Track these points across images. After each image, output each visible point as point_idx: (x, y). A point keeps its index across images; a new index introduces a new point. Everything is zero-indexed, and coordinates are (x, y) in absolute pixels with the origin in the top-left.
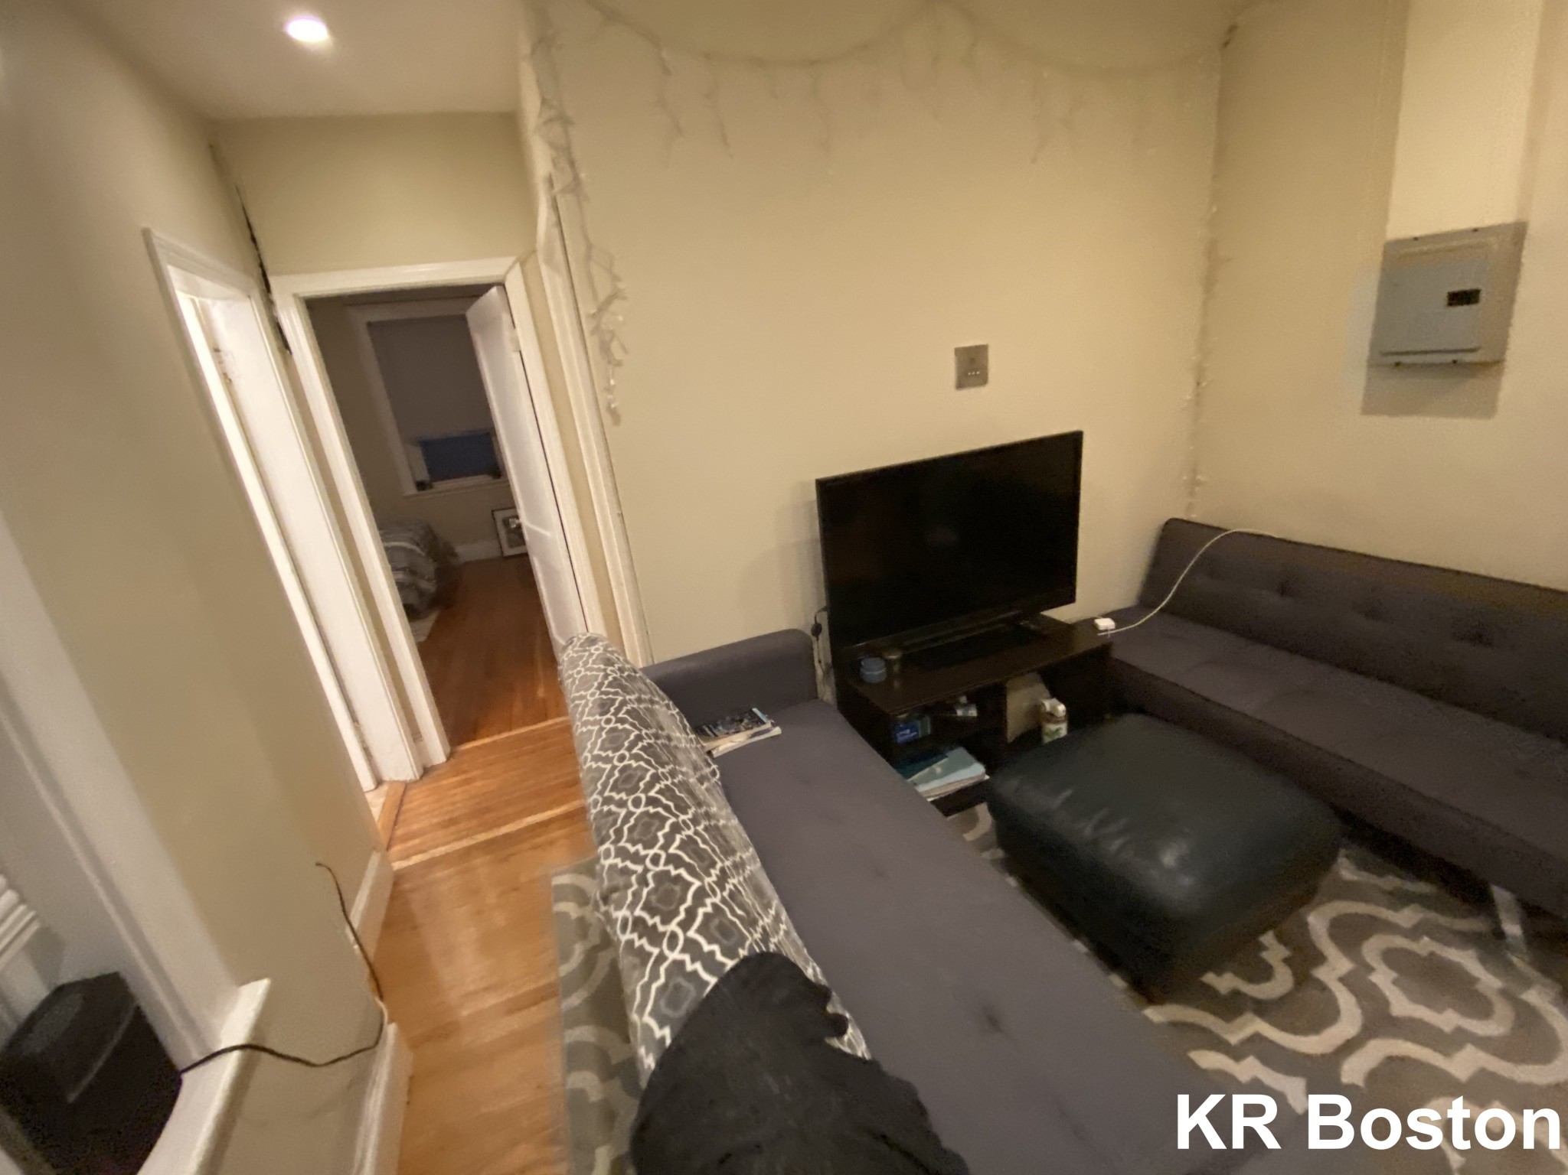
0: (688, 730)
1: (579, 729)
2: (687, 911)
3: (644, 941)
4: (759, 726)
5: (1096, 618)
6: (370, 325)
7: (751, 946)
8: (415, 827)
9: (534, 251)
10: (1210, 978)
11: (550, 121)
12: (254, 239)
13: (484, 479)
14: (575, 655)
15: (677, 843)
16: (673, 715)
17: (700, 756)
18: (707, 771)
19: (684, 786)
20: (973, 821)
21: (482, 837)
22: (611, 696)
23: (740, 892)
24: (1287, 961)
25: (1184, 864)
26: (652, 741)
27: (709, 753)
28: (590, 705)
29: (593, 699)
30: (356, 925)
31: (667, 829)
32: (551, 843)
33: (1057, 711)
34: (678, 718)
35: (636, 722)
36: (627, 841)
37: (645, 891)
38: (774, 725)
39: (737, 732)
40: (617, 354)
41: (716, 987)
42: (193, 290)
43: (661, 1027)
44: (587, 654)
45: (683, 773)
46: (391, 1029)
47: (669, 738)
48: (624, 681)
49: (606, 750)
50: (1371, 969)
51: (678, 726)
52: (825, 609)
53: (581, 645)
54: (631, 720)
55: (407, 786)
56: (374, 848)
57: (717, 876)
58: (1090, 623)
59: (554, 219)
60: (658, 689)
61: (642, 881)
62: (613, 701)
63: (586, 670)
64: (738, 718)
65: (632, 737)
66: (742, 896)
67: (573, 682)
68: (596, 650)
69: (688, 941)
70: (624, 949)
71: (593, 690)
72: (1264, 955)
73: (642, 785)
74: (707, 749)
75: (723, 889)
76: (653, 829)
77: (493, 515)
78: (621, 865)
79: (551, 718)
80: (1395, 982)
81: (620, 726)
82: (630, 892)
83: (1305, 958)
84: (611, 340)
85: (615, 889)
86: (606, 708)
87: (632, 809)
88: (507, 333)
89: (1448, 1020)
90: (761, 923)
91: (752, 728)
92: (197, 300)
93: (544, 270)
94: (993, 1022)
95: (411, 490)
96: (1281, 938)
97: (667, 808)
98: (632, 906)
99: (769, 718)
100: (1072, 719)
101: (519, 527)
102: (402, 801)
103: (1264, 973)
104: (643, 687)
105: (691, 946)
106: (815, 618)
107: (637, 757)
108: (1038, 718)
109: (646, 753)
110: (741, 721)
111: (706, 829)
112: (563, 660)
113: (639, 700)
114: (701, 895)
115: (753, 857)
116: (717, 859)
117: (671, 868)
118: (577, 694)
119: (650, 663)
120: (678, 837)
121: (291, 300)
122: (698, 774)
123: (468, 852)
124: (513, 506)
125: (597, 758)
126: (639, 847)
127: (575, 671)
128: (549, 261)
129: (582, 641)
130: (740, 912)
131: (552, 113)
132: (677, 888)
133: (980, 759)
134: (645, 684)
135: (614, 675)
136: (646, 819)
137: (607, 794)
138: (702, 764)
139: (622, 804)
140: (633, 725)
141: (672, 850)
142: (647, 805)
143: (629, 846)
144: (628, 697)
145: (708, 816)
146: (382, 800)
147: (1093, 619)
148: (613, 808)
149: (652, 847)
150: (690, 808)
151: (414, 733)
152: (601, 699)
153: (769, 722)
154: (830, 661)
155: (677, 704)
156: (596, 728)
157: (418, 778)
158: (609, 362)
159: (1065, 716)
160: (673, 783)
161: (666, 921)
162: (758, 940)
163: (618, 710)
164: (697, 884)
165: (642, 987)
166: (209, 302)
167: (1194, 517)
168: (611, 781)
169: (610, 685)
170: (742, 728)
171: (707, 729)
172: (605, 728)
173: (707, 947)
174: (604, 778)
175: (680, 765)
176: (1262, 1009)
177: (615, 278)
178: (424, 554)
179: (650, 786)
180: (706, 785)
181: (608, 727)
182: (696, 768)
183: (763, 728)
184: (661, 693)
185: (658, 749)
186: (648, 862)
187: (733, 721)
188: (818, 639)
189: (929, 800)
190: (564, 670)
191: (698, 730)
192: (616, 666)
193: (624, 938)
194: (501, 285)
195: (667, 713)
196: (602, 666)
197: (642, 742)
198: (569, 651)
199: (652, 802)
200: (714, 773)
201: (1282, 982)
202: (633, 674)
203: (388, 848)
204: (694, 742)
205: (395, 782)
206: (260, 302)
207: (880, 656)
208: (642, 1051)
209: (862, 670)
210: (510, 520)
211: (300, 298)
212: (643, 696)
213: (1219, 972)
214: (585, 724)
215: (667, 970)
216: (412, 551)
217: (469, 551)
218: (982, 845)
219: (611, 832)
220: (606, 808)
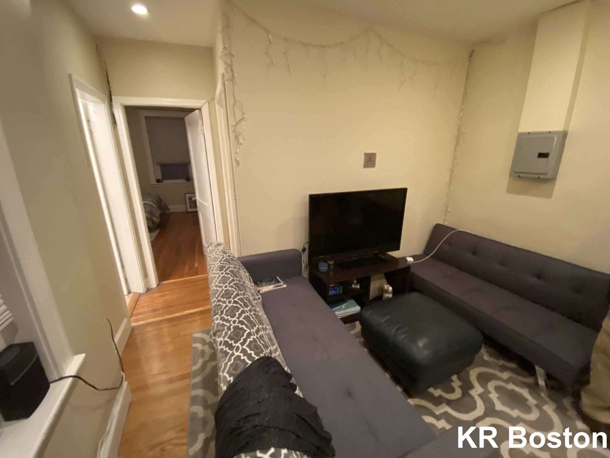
0: (252, 282)
1: (211, 275)
2: (244, 339)
3: (227, 349)
4: (278, 283)
5: (407, 257)
6: (146, 117)
7: (265, 354)
8: (142, 311)
9: (214, 99)
10: (431, 390)
11: (225, 55)
12: (108, 82)
13: (183, 181)
14: (212, 249)
15: (243, 317)
16: (246, 275)
17: (255, 291)
18: (257, 297)
19: (248, 299)
20: (354, 327)
21: (167, 317)
22: (224, 265)
23: (263, 337)
24: (460, 387)
25: (425, 347)
26: (238, 282)
27: (259, 291)
28: (216, 267)
29: (217, 265)
30: (116, 342)
31: (240, 312)
32: (195, 321)
33: (389, 289)
34: (248, 277)
35: (232, 275)
36: (225, 315)
37: (229, 332)
38: (284, 284)
39: (270, 285)
40: (241, 140)
41: (251, 364)
42: (83, 98)
43: (230, 376)
44: (217, 249)
45: (247, 295)
46: (125, 384)
47: (244, 282)
48: (230, 260)
49: (220, 283)
50: (490, 393)
51: (248, 280)
52: (308, 243)
53: (215, 246)
54: (230, 274)
55: (140, 295)
56: (125, 316)
57: (256, 330)
58: (404, 259)
59: (223, 89)
60: (242, 265)
61: (229, 329)
62: (225, 267)
63: (216, 255)
64: (271, 280)
65: (231, 280)
66: (264, 338)
67: (210, 259)
68: (221, 248)
69: (243, 349)
70: (219, 351)
71: (218, 262)
72: (452, 384)
73: (232, 296)
74: (257, 290)
75: (257, 334)
76: (235, 311)
77: (185, 195)
78: (221, 323)
79: (200, 275)
80: (498, 398)
81: (226, 276)
82: (224, 332)
83: (467, 387)
84: (239, 135)
85: (219, 331)
86: (222, 269)
87: (228, 304)
88: (200, 128)
89: (515, 413)
90: (270, 348)
91: (276, 284)
92: (84, 101)
93: (217, 106)
94: (350, 395)
95: (154, 182)
96: (459, 379)
97: (241, 305)
98: (224, 337)
99: (282, 281)
100: (394, 292)
101: (195, 200)
102: (138, 300)
103: (452, 390)
104: (237, 264)
105: (244, 351)
106: (304, 245)
107: (232, 287)
108: (382, 291)
109: (235, 286)
110: (272, 281)
111: (254, 314)
112: (208, 251)
113: (235, 268)
114: (249, 335)
115: (270, 328)
116: (257, 325)
117: (240, 325)
118: (212, 263)
119: (240, 256)
120: (243, 315)
121: (120, 106)
122: (254, 297)
123: (161, 321)
124: (194, 193)
125: (217, 286)
126: (229, 317)
127: (212, 255)
128: (219, 103)
129: (216, 244)
130: (262, 342)
131: (227, 52)
132: (241, 332)
133: (359, 304)
134: (238, 263)
135: (226, 257)
136: (232, 308)
137: (219, 298)
138: (255, 295)
139: (224, 302)
140: (231, 275)
141: (241, 319)
142: (234, 303)
143: (225, 317)
144: (230, 266)
145: (255, 310)
146: (130, 299)
147: (406, 257)
148: (221, 303)
149: (233, 317)
150: (249, 306)
151: (145, 275)
152: (221, 265)
153: (282, 282)
154: (308, 262)
155: (249, 272)
156: (218, 275)
157: (145, 292)
158: (238, 143)
159: (392, 291)
160: (244, 297)
161: (236, 342)
162: (268, 353)
163: (226, 270)
164: (248, 331)
165: (225, 364)
166: (88, 102)
167: (446, 224)
168: (221, 294)
169: (224, 261)
170: (272, 284)
171: (259, 283)
172: (221, 276)
173: (249, 352)
174: (218, 293)
175: (247, 292)
176: (449, 403)
177: (243, 113)
178: (157, 207)
179: (235, 297)
180: (256, 301)
181: (222, 275)
182: (253, 295)
183: (279, 284)
184: (243, 267)
185: (240, 285)
186: (231, 322)
187: (269, 281)
188: (304, 253)
189: (339, 317)
190: (207, 255)
191: (256, 283)
192: (227, 254)
193: (220, 348)
194: (200, 109)
195: (245, 275)
196: (222, 254)
197: (234, 282)
198: (210, 248)
199: (235, 302)
200: (259, 299)
201: (457, 394)
202: (233, 258)
203: (131, 317)
204: (253, 286)
205: (135, 293)
206: (108, 105)
207: (326, 262)
208: (222, 385)
209: (319, 267)
210: (192, 197)
211: (123, 105)
212: (236, 266)
213: (436, 389)
214: (214, 274)
215: (234, 359)
216: (151, 206)
217: (174, 208)
218: (356, 336)
219: (219, 312)
220: (218, 303)
